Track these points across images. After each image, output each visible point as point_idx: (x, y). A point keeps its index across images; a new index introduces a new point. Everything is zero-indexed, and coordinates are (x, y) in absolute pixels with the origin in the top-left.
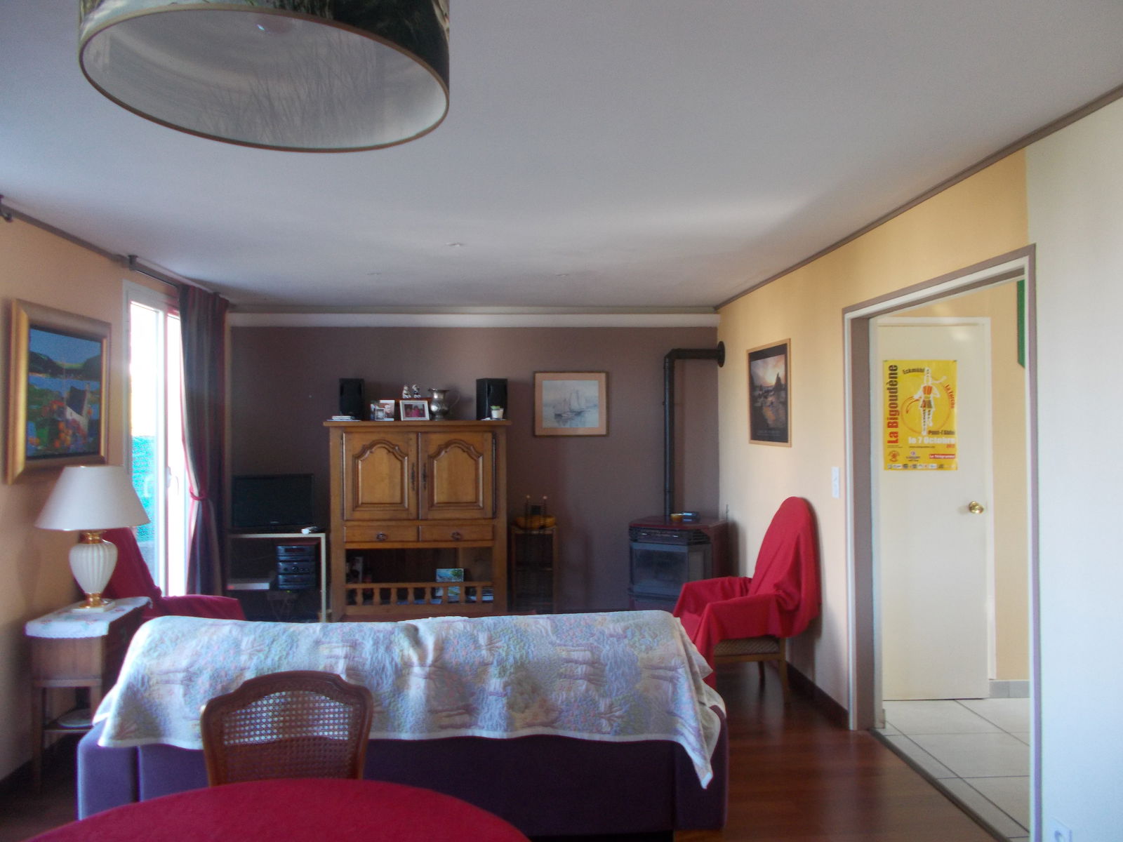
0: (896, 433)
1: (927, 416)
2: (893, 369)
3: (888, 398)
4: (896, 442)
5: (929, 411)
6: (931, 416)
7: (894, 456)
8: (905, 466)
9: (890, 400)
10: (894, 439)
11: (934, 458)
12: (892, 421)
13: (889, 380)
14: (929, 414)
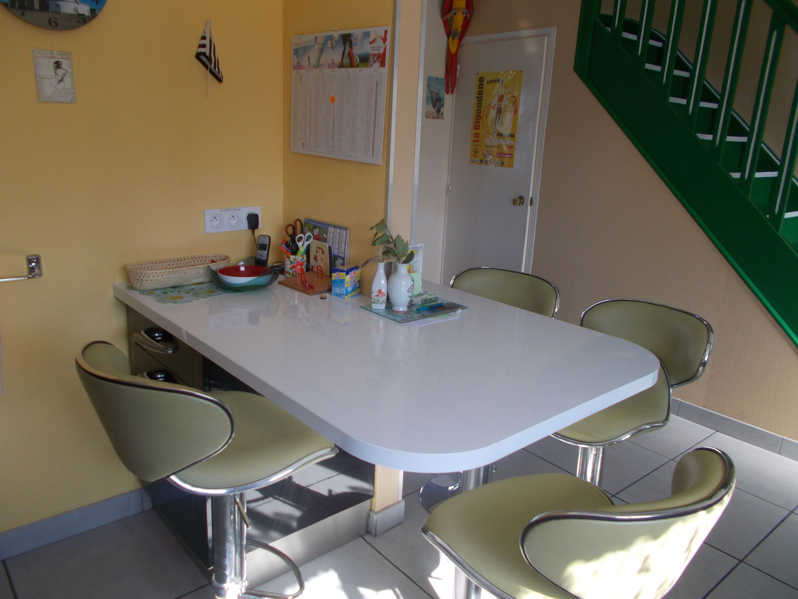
0: (478, 134)
1: (497, 121)
2: (481, 80)
3: (476, 105)
4: (478, 141)
5: (499, 117)
6: (500, 121)
7: (475, 152)
8: (481, 161)
9: (477, 107)
10: (477, 139)
11: (499, 156)
12: (477, 124)
13: (478, 90)
14: (499, 119)
